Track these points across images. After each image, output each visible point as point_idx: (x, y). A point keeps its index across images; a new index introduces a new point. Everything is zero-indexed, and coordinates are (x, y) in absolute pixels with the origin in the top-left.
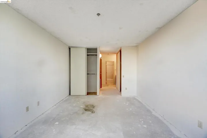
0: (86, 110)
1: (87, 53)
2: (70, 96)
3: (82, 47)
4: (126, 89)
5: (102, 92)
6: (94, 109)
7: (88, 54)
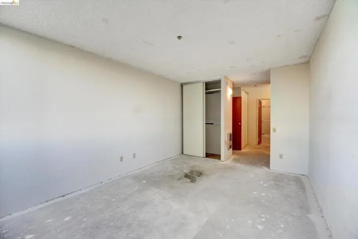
0: (186, 176)
1: (206, 90)
2: (183, 155)
3: (197, 82)
4: (281, 156)
5: (235, 156)
6: (198, 178)
7: (208, 91)
